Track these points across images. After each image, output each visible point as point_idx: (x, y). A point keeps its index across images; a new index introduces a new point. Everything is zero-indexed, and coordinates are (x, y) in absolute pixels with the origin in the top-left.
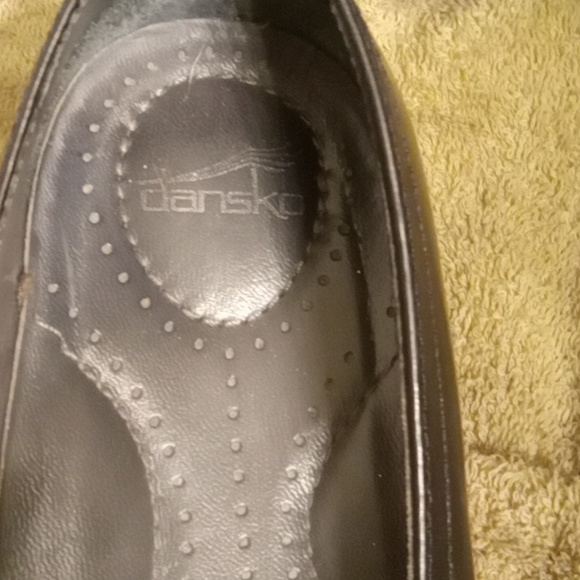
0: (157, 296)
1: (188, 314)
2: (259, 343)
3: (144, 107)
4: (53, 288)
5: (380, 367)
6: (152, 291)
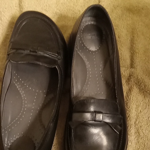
2: (97, 53)
3: (84, 27)
6: (85, 47)
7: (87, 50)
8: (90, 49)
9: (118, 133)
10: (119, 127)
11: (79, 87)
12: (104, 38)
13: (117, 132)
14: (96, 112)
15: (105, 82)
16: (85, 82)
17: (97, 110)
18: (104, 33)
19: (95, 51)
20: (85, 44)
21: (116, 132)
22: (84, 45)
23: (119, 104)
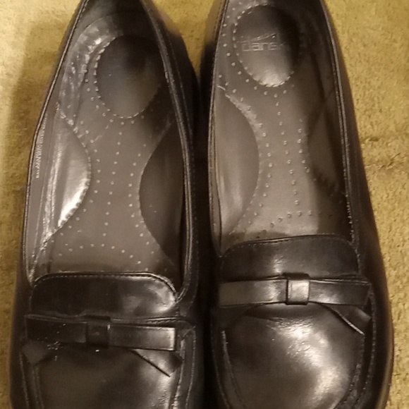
0: (250, 78)
1: (261, 84)
2: (285, 92)
3: (239, 17)
4: (220, 76)
5: (326, 96)
6: (249, 77)
7: (255, 88)
8: (264, 83)
9: (361, 333)
10: (363, 315)
11: (238, 199)
12: (304, 45)
13: (358, 330)
14: (288, 276)
15: (315, 180)
16: (256, 185)
17: (292, 270)
18: (303, 29)
19: (280, 86)
20: (246, 68)
21: (355, 330)
22: (244, 72)
23: (358, 244)
